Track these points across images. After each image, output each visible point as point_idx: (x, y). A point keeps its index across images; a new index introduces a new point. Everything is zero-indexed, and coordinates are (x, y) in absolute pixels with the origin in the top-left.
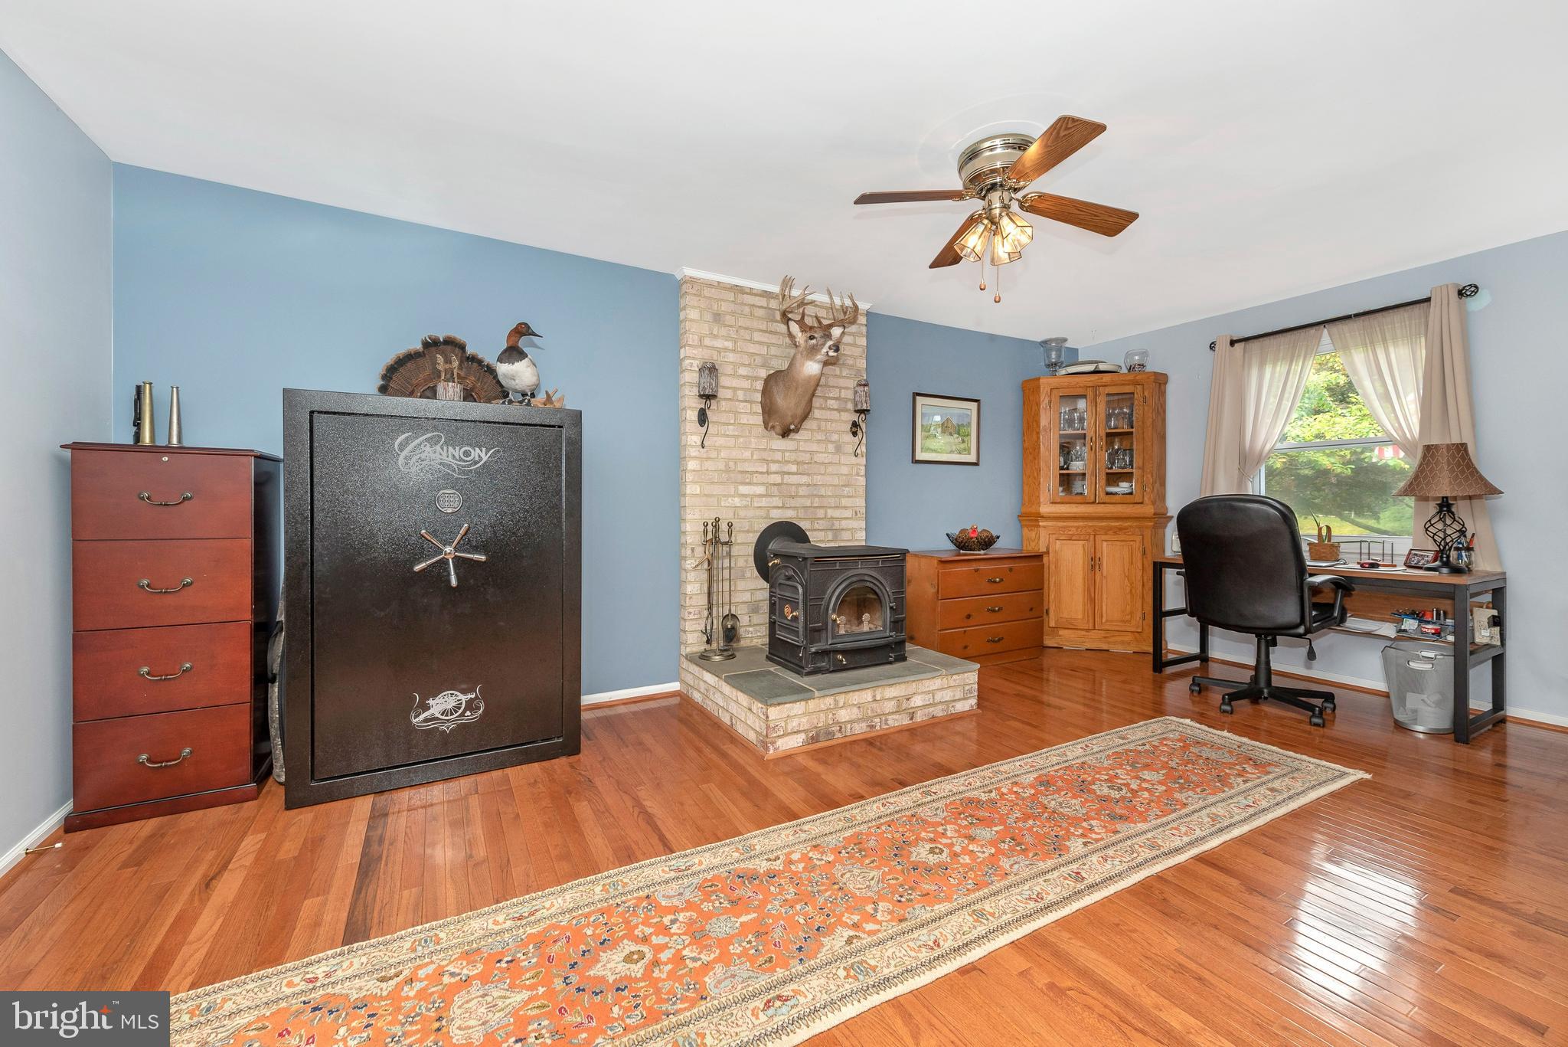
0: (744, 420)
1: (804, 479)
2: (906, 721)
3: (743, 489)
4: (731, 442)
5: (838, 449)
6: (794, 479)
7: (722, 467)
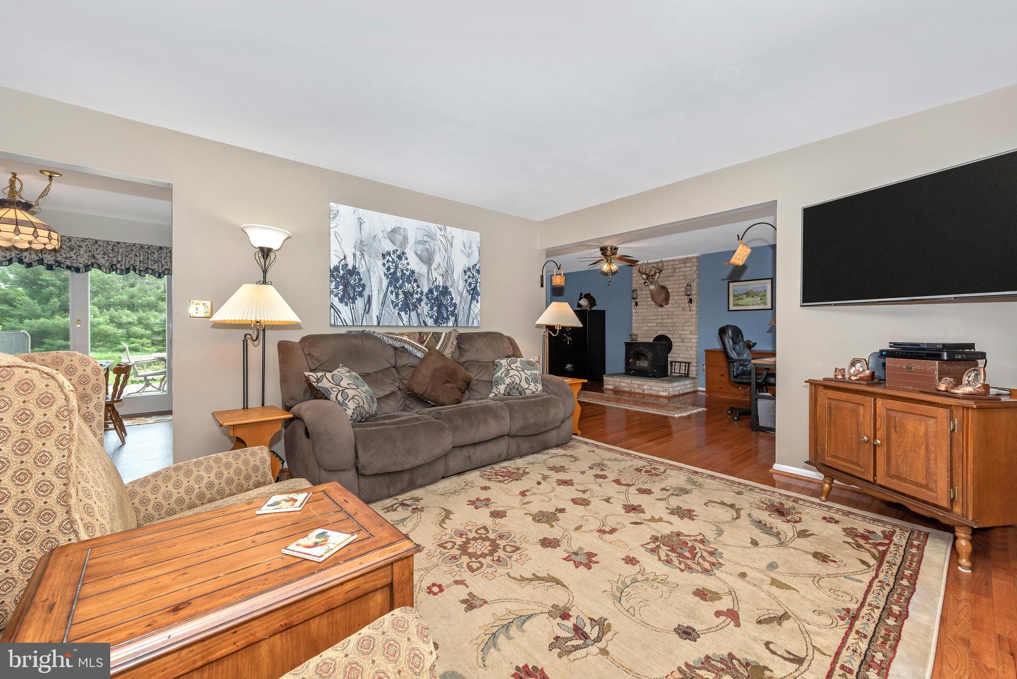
0: (649, 303)
1: (670, 321)
2: (642, 392)
3: (649, 325)
4: (645, 310)
5: (684, 309)
6: (666, 321)
7: (642, 318)
